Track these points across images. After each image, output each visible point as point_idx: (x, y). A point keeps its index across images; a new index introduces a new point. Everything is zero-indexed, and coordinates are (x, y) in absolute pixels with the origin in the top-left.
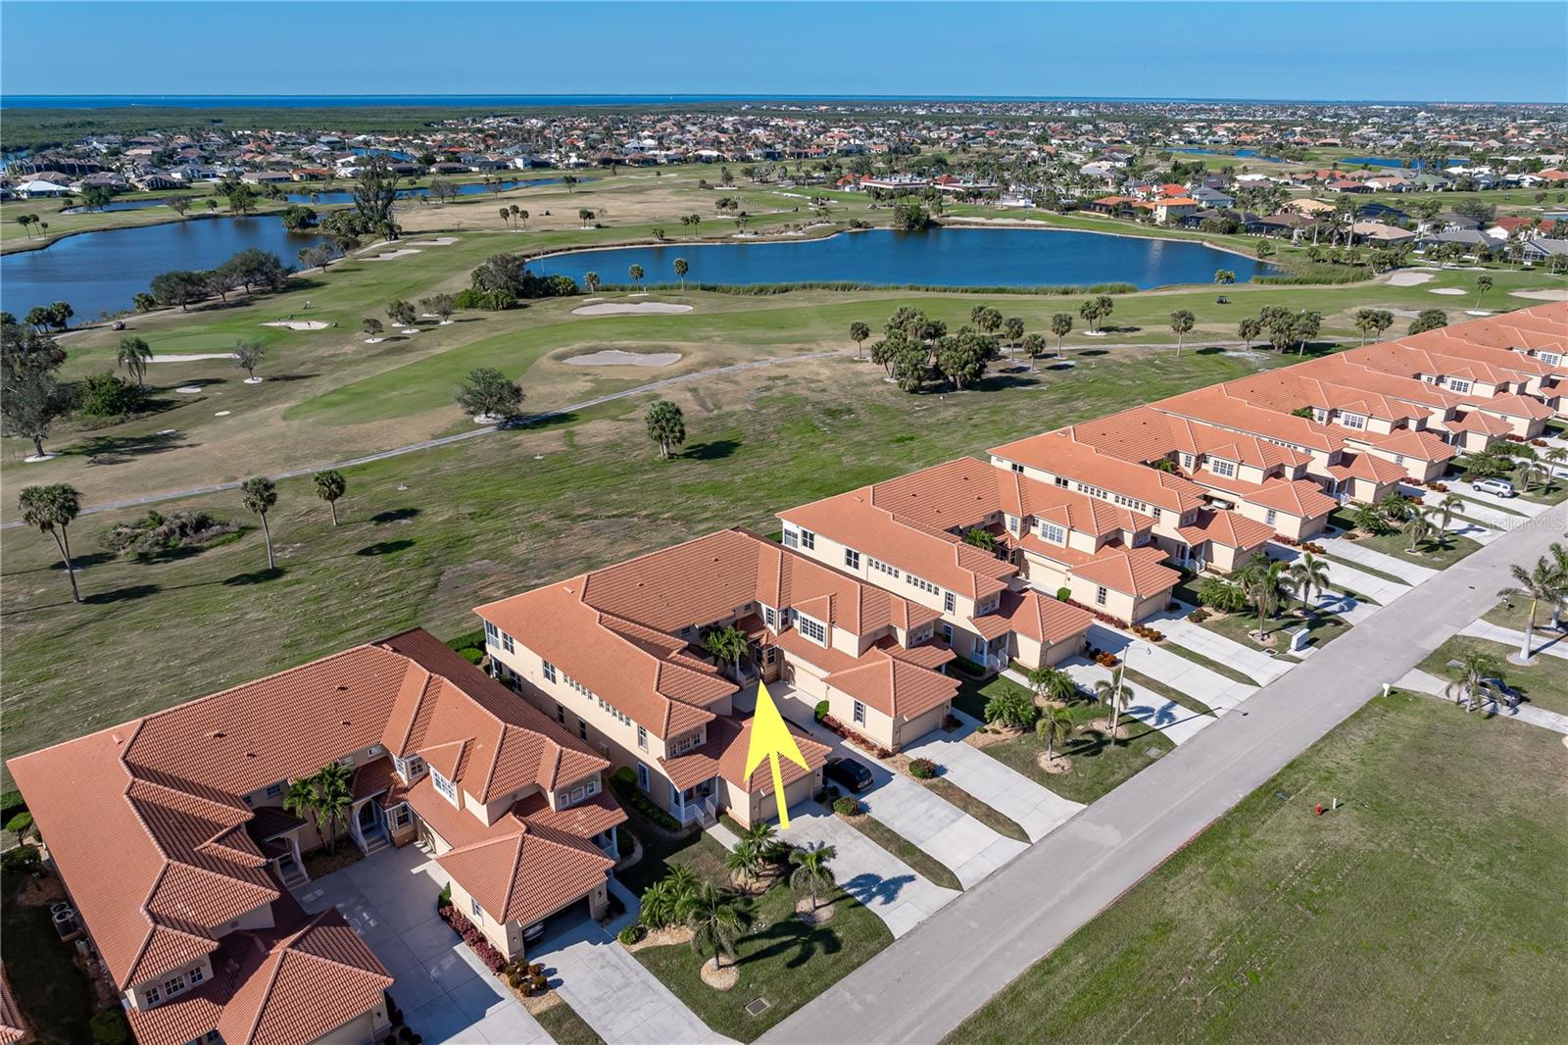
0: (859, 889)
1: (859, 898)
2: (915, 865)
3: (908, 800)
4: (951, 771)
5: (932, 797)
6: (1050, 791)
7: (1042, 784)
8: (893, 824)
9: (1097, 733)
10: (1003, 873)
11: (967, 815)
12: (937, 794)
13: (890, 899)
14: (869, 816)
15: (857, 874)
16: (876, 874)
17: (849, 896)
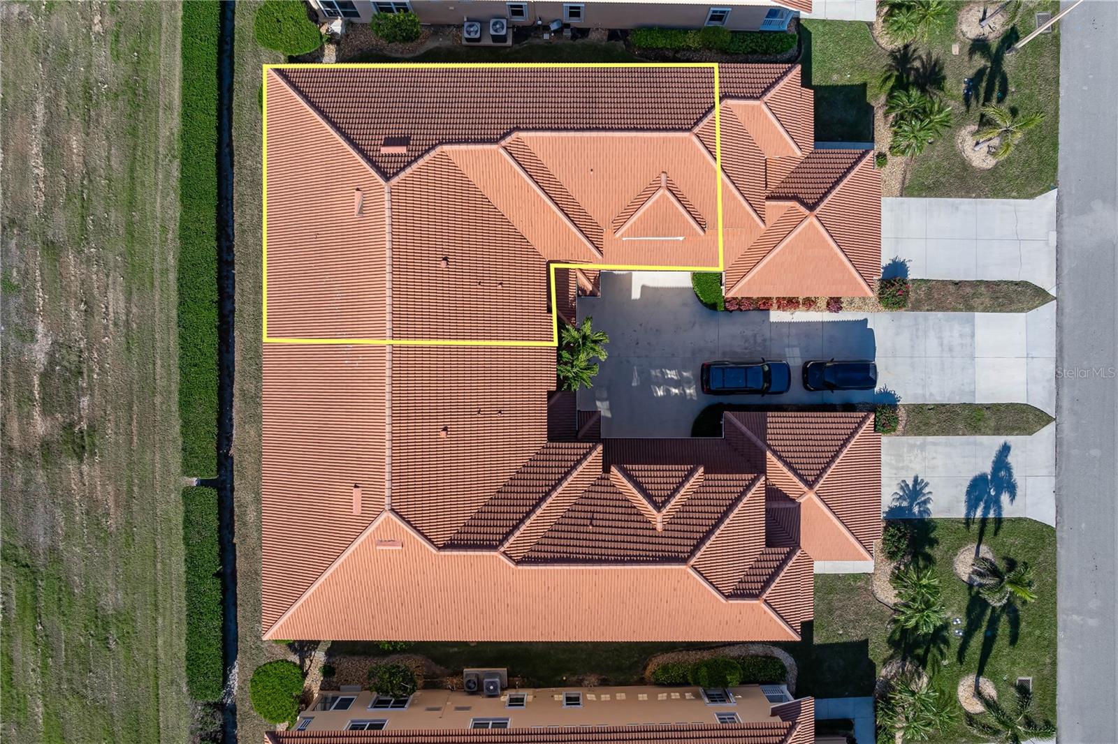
0: (982, 505)
1: (991, 515)
2: (997, 431)
3: (913, 347)
4: (909, 261)
5: (926, 319)
6: (1012, 201)
7: (998, 197)
8: (931, 394)
9: (979, 45)
10: (1066, 365)
11: (976, 313)
12: (928, 310)
13: (1012, 489)
14: (904, 406)
15: (965, 490)
16: (977, 473)
17: (984, 521)
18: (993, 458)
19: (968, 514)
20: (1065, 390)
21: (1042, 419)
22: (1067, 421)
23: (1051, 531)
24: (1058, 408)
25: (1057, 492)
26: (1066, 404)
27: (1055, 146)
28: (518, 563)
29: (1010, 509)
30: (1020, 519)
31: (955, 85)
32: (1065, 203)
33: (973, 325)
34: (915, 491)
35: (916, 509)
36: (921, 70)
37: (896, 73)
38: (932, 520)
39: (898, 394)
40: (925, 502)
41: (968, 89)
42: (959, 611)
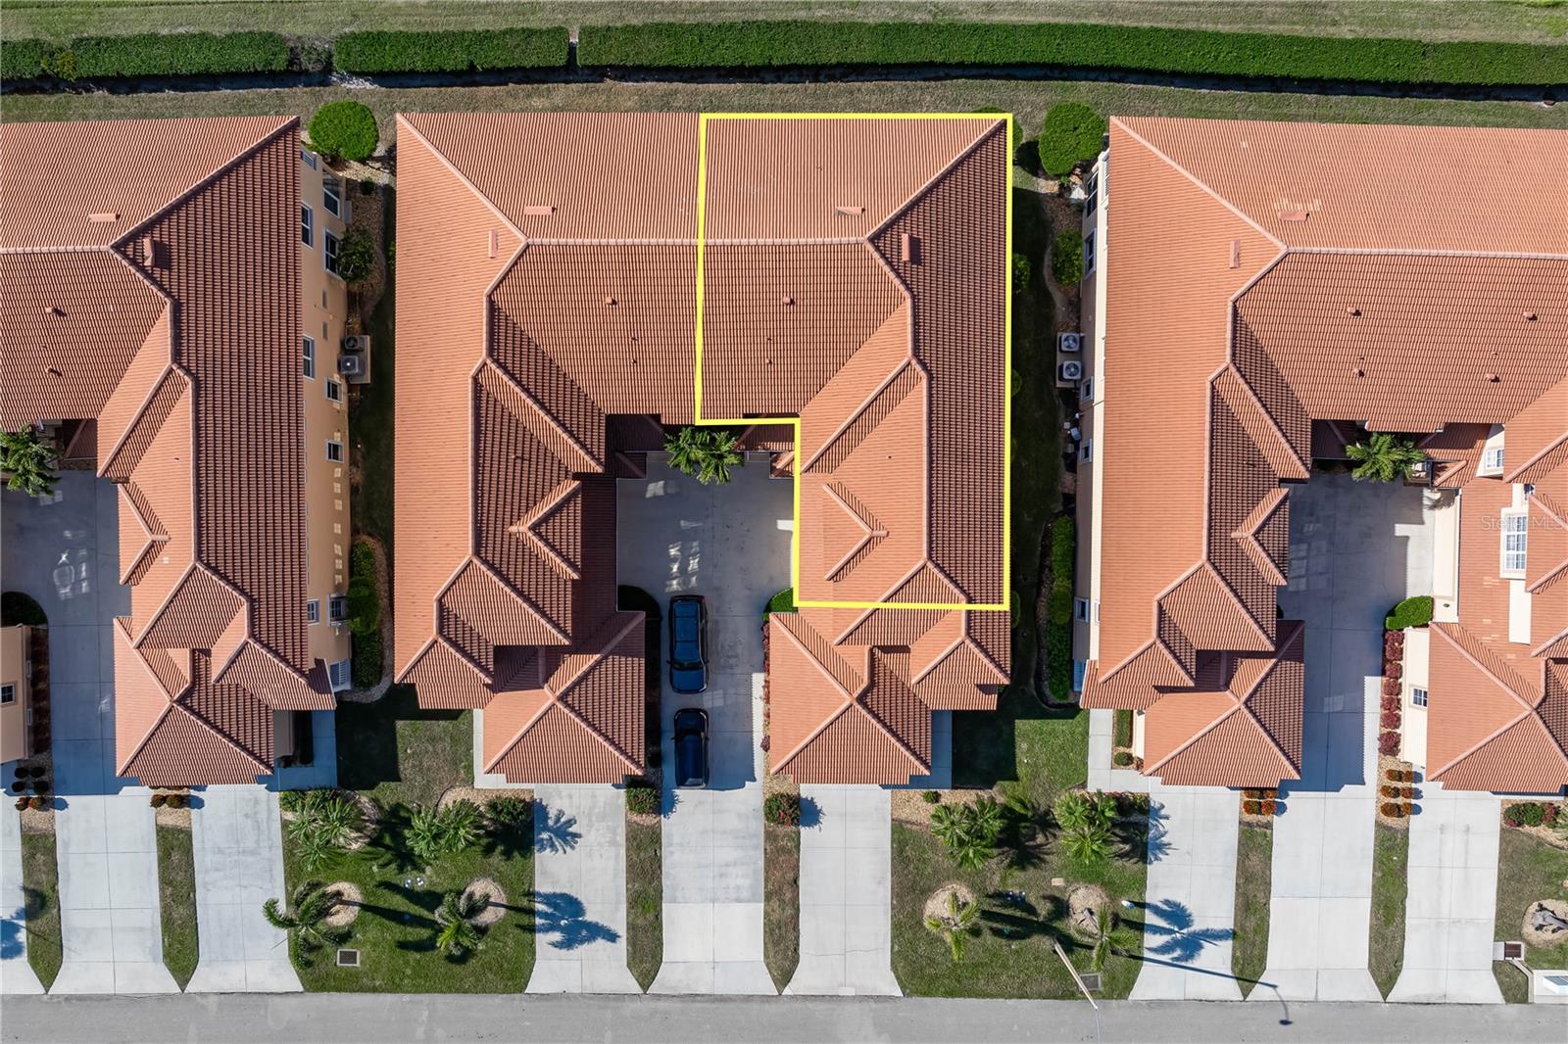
0: (550, 910)
1: (538, 921)
2: (632, 927)
3: (724, 832)
4: (820, 829)
5: (756, 848)
6: (889, 945)
7: (892, 929)
8: (672, 853)
9: (1062, 908)
10: (707, 1005)
11: (763, 905)
12: (765, 850)
13: (567, 944)
14: (659, 822)
15: (566, 891)
16: (585, 905)
17: (532, 912)
18: (601, 922)
19: (540, 895)
20: (677, 1005)
21: (646, 978)
22: (643, 1006)
23: (521, 988)
24: (658, 997)
25: (564, 995)
26: (662, 1005)
27: (950, 994)
28: (475, 379)
29: (543, 941)
30: (534, 953)
31: (1017, 883)
32: (886, 1005)
33: (749, 901)
34: (565, 834)
35: (545, 836)
36: (1031, 843)
37: (1030, 814)
38: (532, 854)
39: (673, 816)
40: (553, 846)
41: (1013, 897)
42: (431, 883)
